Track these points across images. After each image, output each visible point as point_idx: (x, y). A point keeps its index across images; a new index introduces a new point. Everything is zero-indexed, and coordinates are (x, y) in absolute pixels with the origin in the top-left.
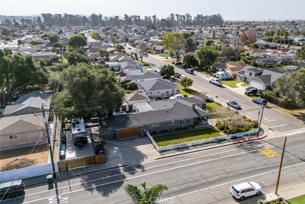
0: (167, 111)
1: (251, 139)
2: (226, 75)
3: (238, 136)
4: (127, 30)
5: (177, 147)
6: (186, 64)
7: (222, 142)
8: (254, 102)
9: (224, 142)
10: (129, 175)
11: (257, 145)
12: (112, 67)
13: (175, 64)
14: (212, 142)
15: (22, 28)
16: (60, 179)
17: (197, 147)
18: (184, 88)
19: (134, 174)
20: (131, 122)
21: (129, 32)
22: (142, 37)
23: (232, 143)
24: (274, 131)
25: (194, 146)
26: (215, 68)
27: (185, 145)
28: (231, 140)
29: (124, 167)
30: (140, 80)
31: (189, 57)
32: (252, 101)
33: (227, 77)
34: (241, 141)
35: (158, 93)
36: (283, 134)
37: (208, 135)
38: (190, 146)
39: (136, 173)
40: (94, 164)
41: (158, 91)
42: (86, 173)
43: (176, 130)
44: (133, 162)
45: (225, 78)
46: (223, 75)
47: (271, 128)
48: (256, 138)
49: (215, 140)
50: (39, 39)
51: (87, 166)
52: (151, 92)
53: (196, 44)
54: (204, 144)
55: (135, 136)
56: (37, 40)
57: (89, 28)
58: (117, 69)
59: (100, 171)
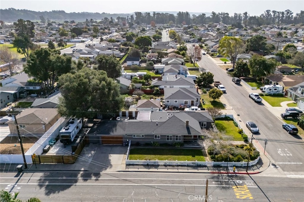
0: (157, 124)
1: (236, 171)
2: (276, 89)
3: (223, 165)
4: (209, 28)
5: (146, 164)
6: (236, 72)
7: (199, 168)
8: (284, 128)
9: (202, 168)
10: (82, 181)
11: (237, 180)
12: (157, 69)
13: (228, 71)
14: (188, 166)
15: (114, 26)
16: (29, 170)
17: (168, 167)
18: (212, 100)
19: (87, 181)
20: (116, 129)
21: (210, 31)
22: (218, 37)
23: (210, 171)
24: (277, 168)
25: (165, 166)
26: (269, 80)
27: (155, 163)
28: (212, 168)
29: (85, 172)
30: (169, 86)
31: (240, 64)
32: (282, 126)
33: (276, 93)
34: (222, 171)
35: (175, 102)
36: (285, 175)
37: (190, 157)
38: (162, 165)
39: (89, 181)
40: (63, 163)
41: (176, 100)
42: (51, 169)
43: (161, 145)
44: (96, 169)
45: (273, 93)
46: (270, 90)
47: (276, 163)
48: (245, 172)
49: (192, 165)
50: (119, 37)
51: (56, 164)
52: (168, 100)
53: (270, 48)
54: (178, 166)
55: (118, 144)
56: (117, 38)
57: (173, 26)
58: (161, 71)
59: (64, 171)
